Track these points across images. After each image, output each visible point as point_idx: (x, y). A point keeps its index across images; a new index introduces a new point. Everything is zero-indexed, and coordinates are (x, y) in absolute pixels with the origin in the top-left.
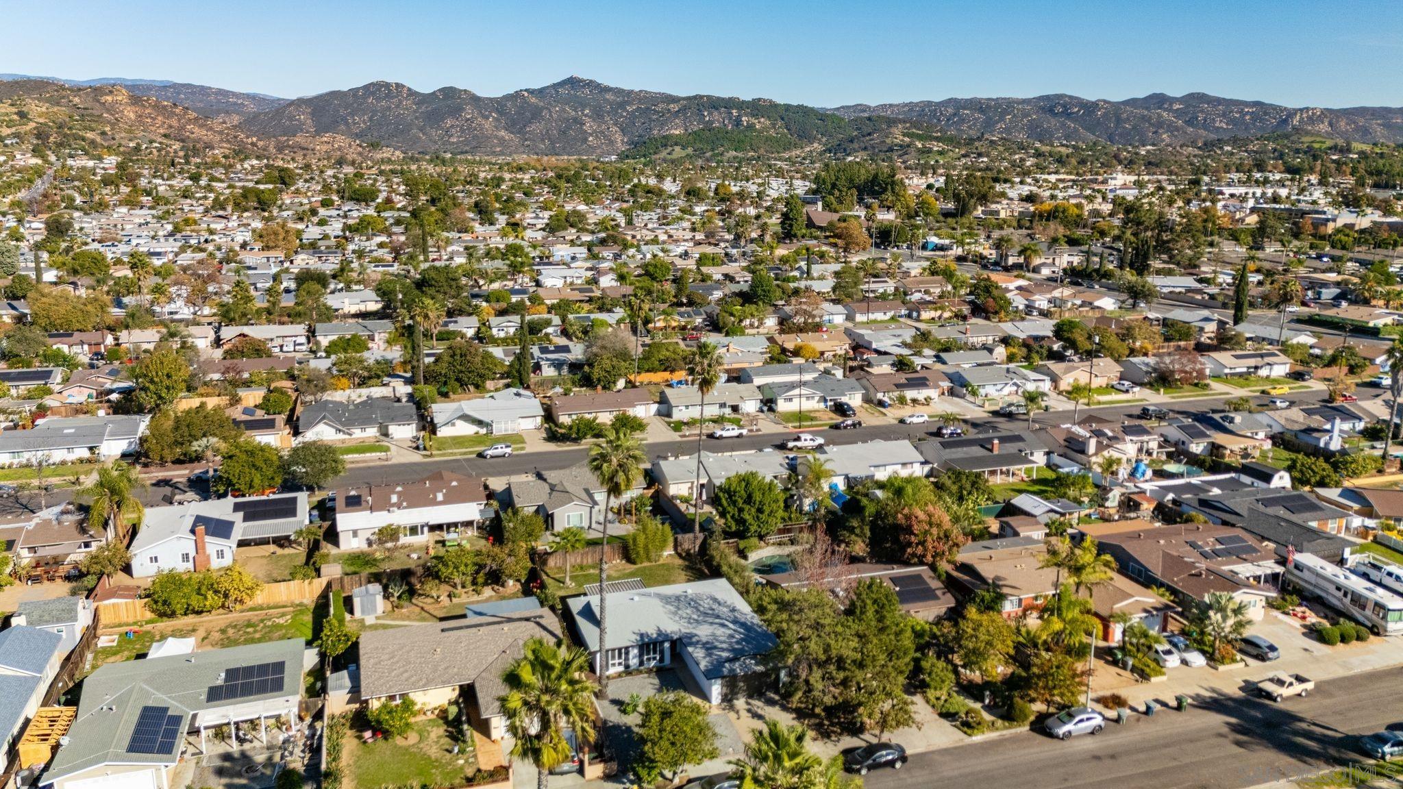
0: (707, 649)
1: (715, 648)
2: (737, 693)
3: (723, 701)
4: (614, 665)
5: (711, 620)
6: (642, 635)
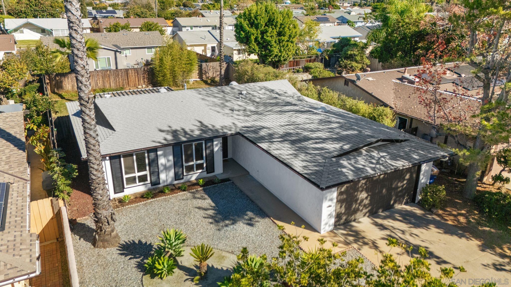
0: (293, 142)
1: (307, 139)
2: (356, 211)
3: (336, 225)
4: (132, 180)
5: (277, 109)
6: (175, 133)
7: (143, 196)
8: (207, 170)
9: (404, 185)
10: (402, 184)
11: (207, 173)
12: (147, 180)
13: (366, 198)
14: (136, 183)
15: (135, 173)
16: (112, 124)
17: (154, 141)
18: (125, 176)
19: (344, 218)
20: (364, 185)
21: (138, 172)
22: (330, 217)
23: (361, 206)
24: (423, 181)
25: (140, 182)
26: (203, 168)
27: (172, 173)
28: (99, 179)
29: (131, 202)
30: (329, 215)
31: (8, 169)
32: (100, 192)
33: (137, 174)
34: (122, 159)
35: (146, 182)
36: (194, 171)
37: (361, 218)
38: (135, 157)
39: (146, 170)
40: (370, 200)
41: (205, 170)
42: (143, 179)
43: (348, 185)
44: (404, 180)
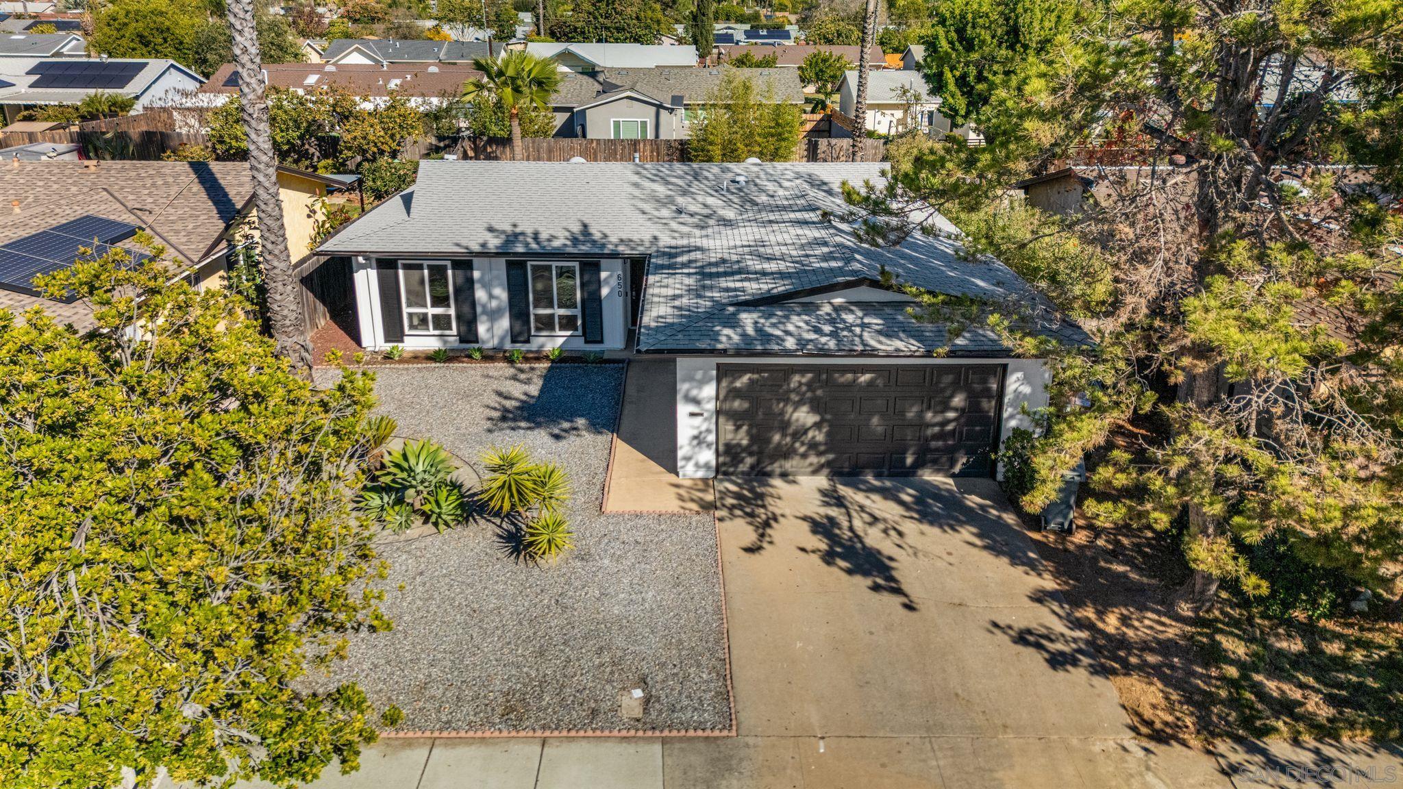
0: (708, 277)
1: (740, 272)
3: (723, 471)
6: (513, 237)
7: (433, 357)
8: (584, 334)
9: (949, 421)
10: (939, 419)
11: (586, 342)
12: (450, 328)
13: (817, 425)
14: (428, 329)
15: (425, 306)
16: (413, 205)
17: (458, 245)
18: (406, 310)
19: (749, 461)
20: (804, 388)
21: (433, 306)
22: (699, 444)
23: (803, 444)
24: (1013, 423)
25: (435, 328)
26: (576, 329)
27: (504, 323)
28: (275, 271)
29: (402, 361)
30: (695, 437)
31: (182, 244)
32: (278, 297)
33: (431, 311)
34: (401, 272)
35: (447, 332)
36: (553, 329)
37: (804, 474)
38: (426, 272)
39: (448, 306)
40: (828, 434)
41: (580, 332)
42: (441, 323)
43: (756, 376)
44: (946, 407)
